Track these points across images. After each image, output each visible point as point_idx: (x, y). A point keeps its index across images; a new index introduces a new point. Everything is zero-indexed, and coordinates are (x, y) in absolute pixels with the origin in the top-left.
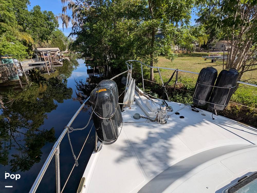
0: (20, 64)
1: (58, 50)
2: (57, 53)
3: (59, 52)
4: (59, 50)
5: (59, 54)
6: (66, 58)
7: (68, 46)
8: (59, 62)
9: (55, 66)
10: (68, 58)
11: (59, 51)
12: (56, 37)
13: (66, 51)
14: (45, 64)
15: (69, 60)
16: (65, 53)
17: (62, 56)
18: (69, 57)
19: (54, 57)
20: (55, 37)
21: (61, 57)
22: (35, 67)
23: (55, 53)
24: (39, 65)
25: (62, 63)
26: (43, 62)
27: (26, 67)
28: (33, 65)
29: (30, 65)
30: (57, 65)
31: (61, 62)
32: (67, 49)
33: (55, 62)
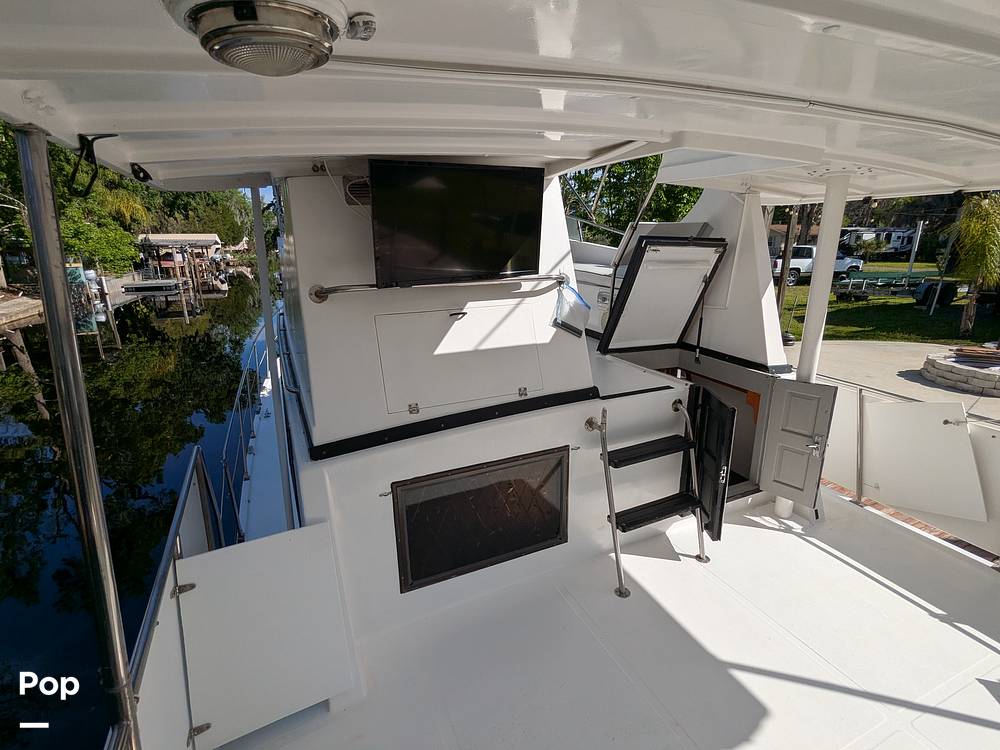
0: (100, 283)
1: (216, 243)
2: (211, 253)
3: (217, 249)
4: (219, 241)
5: (218, 257)
6: (240, 269)
7: (248, 225)
8: (218, 283)
9: (205, 296)
10: (247, 271)
11: (217, 246)
12: (215, 203)
13: (243, 245)
14: (176, 286)
15: (251, 277)
16: (237, 252)
17: (228, 264)
18: (250, 265)
19: (201, 266)
20: (211, 202)
21: (223, 266)
22: (140, 295)
23: (205, 251)
24: (159, 288)
26: (172, 282)
27: (116, 296)
28: (138, 289)
29: (128, 290)
30: (210, 291)
31: (223, 282)
32: (245, 239)
33: (204, 284)
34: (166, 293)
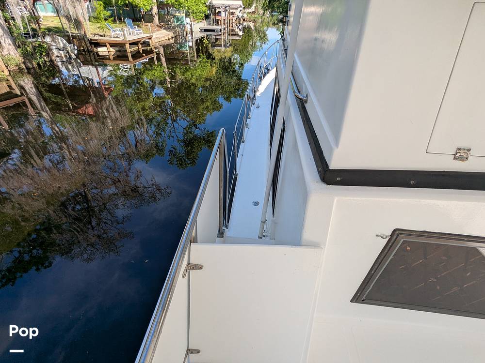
0: (191, 26)
1: (241, 7)
2: (238, 12)
3: (241, 10)
5: (240, 15)
6: (249, 23)
8: (238, 30)
9: (232, 37)
10: (252, 25)
13: (252, 9)
14: (221, 30)
16: (249, 13)
17: (244, 20)
18: (254, 22)
19: (232, 20)
21: (242, 21)
23: (235, 11)
24: (213, 31)
25: (241, 33)
26: (219, 28)
27: (197, 33)
28: (206, 30)
29: (201, 30)
30: (234, 35)
31: (240, 30)
32: (254, 5)
33: (232, 30)
34: (215, 34)
